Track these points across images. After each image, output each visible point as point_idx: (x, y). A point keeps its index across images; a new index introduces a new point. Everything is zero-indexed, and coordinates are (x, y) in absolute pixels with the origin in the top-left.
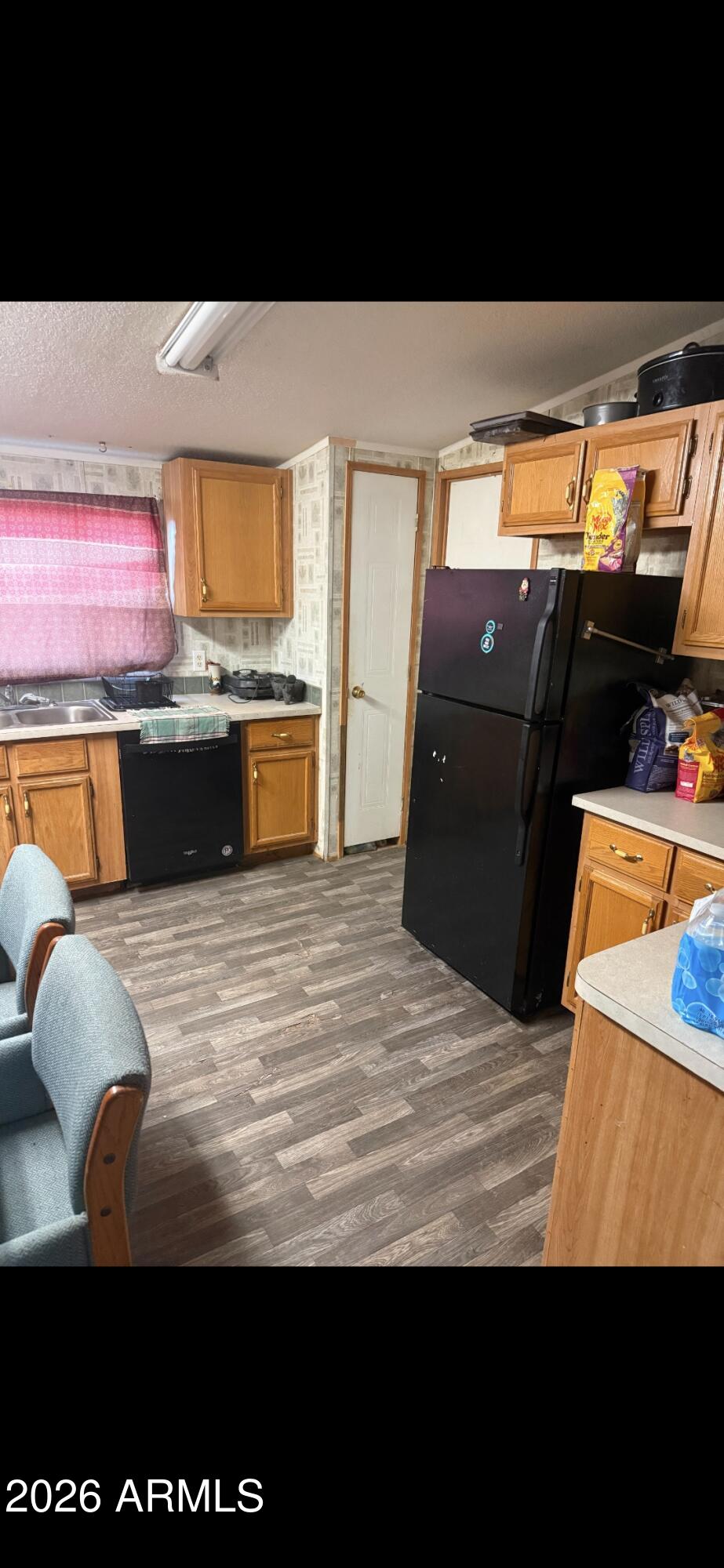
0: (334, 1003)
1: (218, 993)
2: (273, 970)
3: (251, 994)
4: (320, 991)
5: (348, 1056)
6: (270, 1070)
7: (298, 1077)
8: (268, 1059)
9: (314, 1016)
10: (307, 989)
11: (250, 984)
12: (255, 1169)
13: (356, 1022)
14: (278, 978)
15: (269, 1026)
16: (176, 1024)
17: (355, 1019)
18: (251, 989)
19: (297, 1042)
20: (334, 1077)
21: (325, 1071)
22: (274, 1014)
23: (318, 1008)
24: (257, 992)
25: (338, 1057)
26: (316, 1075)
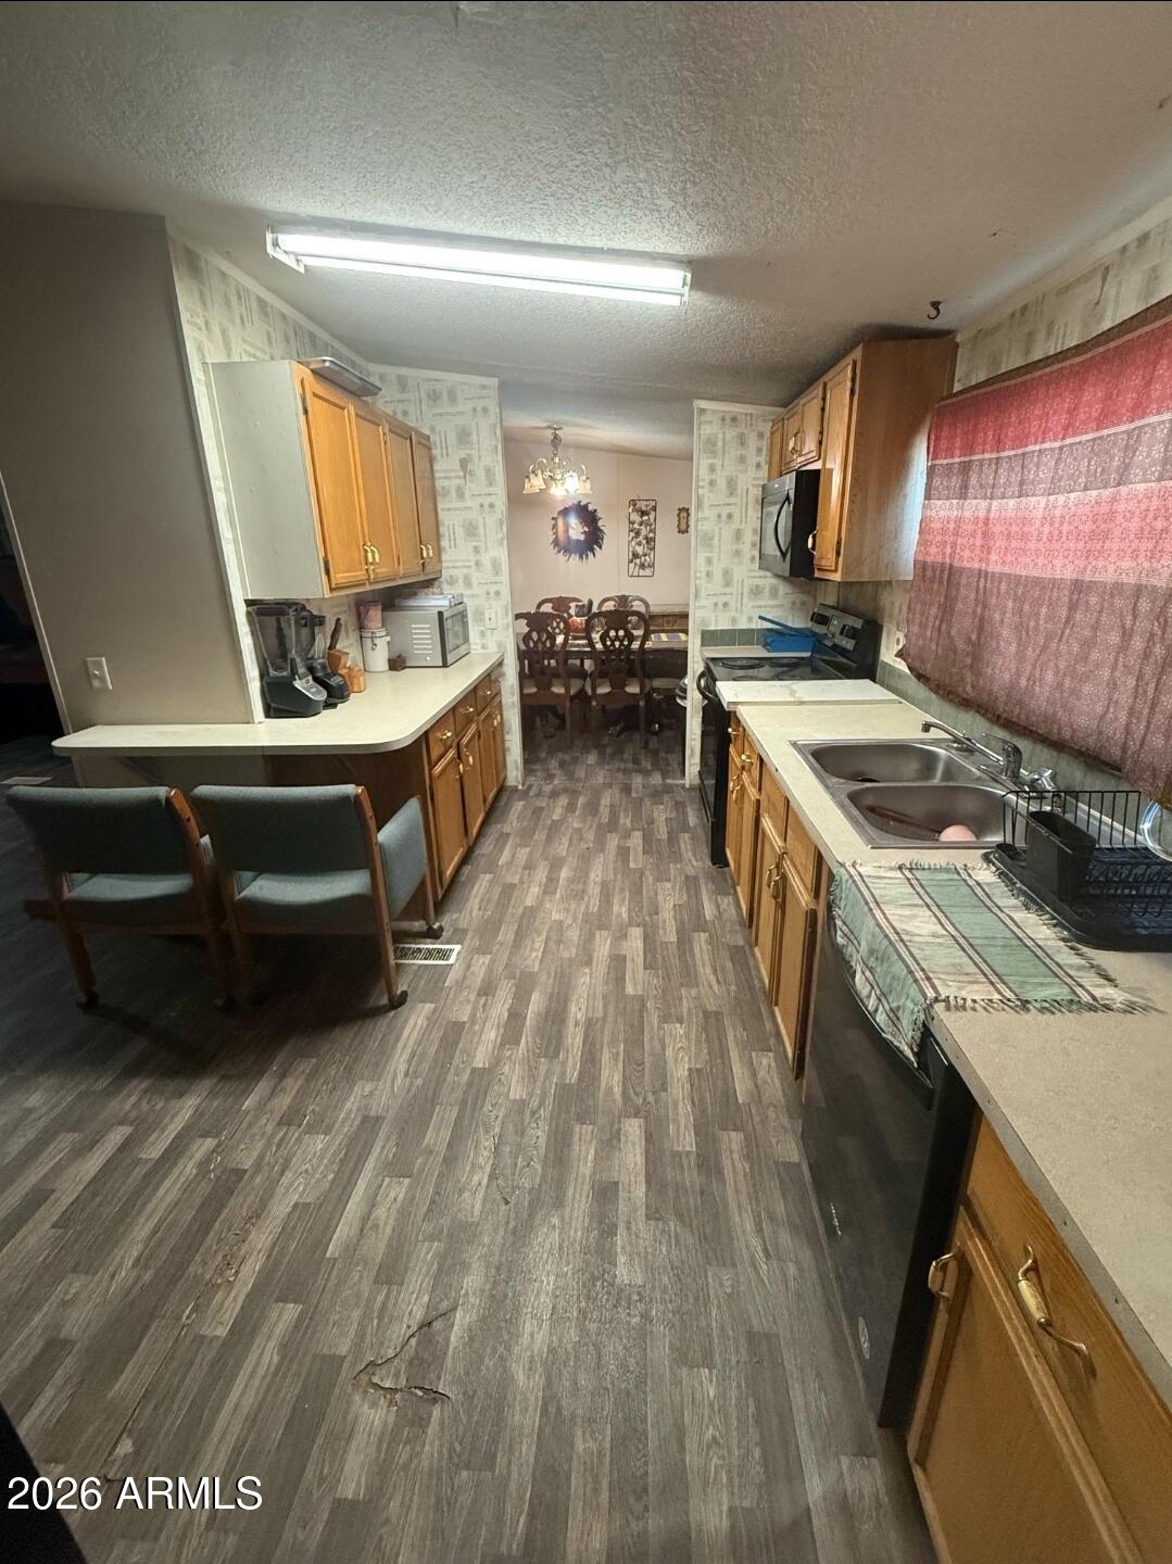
0: (217, 1333)
1: (407, 1181)
2: (389, 1282)
3: (365, 1219)
4: (265, 1330)
5: (123, 1274)
6: (219, 1171)
7: (174, 1194)
8: (234, 1178)
9: (232, 1279)
10: (291, 1311)
11: (388, 1230)
12: (145, 1106)
13: (147, 1337)
14: (362, 1280)
15: (280, 1209)
16: (390, 1115)
17: (156, 1342)
18: (376, 1227)
19: (217, 1225)
20: (123, 1234)
21: (142, 1230)
22: (295, 1227)
23: (235, 1299)
24: (362, 1231)
25: (138, 1260)
26: (151, 1216)
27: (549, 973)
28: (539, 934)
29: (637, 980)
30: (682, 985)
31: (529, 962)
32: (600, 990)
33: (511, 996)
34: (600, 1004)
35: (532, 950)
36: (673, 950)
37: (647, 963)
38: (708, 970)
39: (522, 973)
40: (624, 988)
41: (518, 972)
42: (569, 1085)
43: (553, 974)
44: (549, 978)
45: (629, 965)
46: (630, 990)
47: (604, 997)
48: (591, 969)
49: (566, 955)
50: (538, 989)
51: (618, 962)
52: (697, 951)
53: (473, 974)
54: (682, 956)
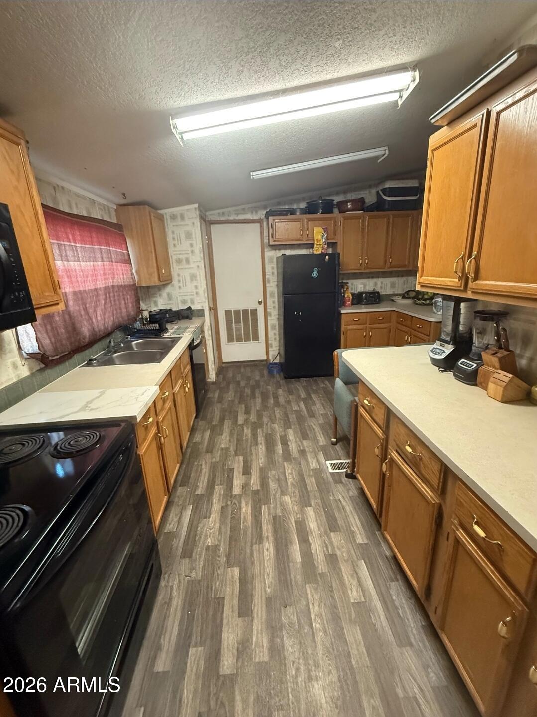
27: (279, 462)
28: (292, 484)
29: (237, 464)
30: (218, 462)
31: (290, 467)
32: (254, 457)
33: (291, 450)
34: (254, 451)
35: (291, 473)
36: (218, 481)
37: (232, 471)
38: (204, 471)
39: (292, 462)
40: (244, 458)
41: (293, 461)
42: (260, 428)
43: (277, 462)
44: (278, 459)
45: (241, 470)
46: (241, 458)
47: (252, 454)
48: (259, 465)
49: (274, 472)
50: (281, 455)
51: (247, 471)
52: (206, 481)
53: (313, 458)
54: (214, 476)
